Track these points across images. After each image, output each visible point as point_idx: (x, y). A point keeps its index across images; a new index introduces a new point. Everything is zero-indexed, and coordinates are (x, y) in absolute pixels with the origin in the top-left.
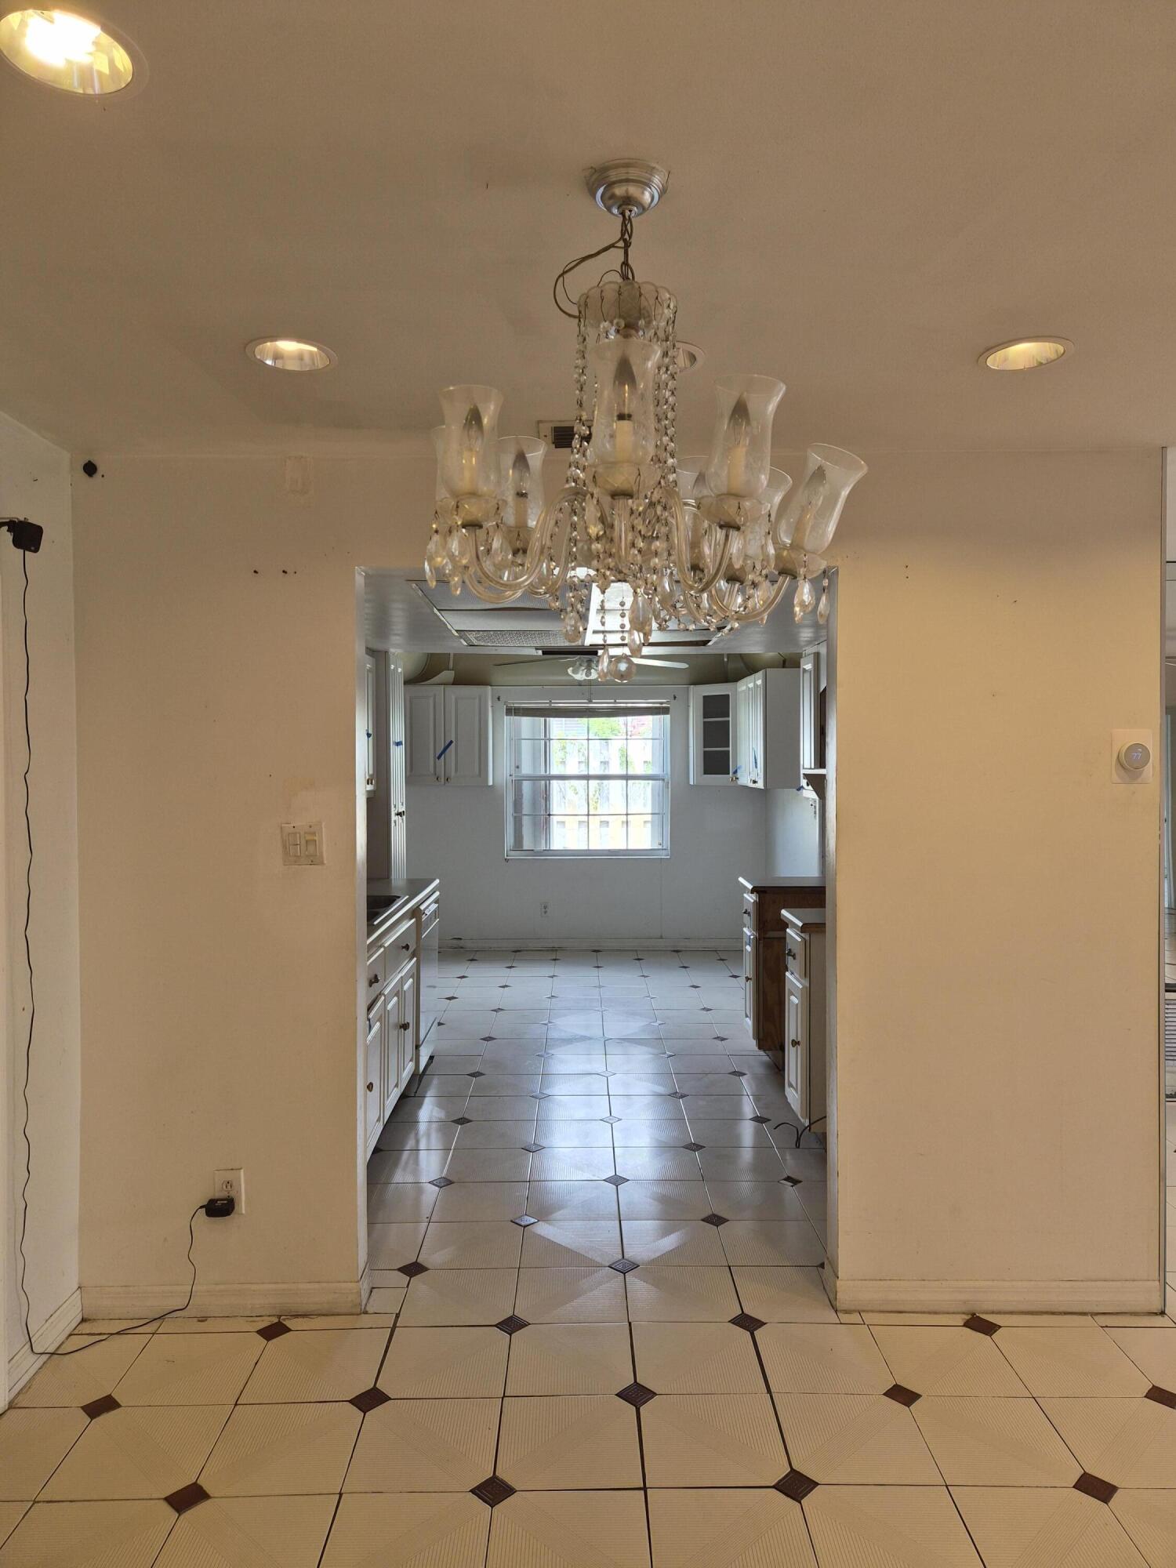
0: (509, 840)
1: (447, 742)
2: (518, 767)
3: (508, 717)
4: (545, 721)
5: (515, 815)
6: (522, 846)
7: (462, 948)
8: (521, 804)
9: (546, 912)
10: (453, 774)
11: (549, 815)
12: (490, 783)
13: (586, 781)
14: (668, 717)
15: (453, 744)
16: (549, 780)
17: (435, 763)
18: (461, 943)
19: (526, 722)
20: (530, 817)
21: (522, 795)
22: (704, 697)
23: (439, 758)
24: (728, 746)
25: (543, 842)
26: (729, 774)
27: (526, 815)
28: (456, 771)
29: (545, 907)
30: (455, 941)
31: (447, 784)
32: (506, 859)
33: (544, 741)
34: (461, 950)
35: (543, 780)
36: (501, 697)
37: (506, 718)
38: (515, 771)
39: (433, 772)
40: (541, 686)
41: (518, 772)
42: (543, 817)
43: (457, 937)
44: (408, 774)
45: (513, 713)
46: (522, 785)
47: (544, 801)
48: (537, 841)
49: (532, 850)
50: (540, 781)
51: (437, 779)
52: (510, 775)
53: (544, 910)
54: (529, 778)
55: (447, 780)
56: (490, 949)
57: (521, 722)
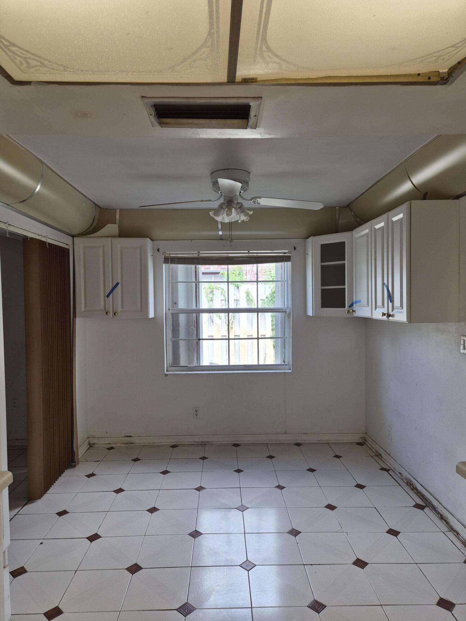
0: (168, 359)
1: (114, 284)
2: (176, 303)
3: (167, 265)
4: (196, 268)
5: (173, 339)
6: (179, 363)
7: (132, 443)
8: (178, 332)
9: (197, 415)
10: (120, 309)
11: (199, 339)
12: (151, 315)
13: (227, 314)
14: (288, 264)
15: (119, 286)
16: (199, 313)
17: (105, 301)
18: (131, 440)
19: (181, 268)
20: (186, 341)
21: (179, 324)
22: (322, 245)
23: (108, 296)
24: (345, 285)
25: (195, 359)
26: (345, 307)
27: (181, 340)
28: (122, 307)
29: (196, 411)
30: (126, 438)
31: (114, 318)
32: (165, 374)
33: (194, 283)
34: (131, 445)
35: (194, 313)
36: (159, 249)
37: (164, 265)
38: (173, 307)
39: (103, 308)
40: (190, 241)
41: (175, 307)
42: (193, 341)
43: (128, 435)
44: (83, 309)
45: (170, 262)
46: (178, 317)
47: (195, 328)
48: (190, 360)
49: (187, 366)
50: (192, 314)
51: (107, 313)
52: (169, 310)
53: (195, 413)
54: (184, 311)
55: (115, 314)
56: (153, 444)
57: (177, 269)
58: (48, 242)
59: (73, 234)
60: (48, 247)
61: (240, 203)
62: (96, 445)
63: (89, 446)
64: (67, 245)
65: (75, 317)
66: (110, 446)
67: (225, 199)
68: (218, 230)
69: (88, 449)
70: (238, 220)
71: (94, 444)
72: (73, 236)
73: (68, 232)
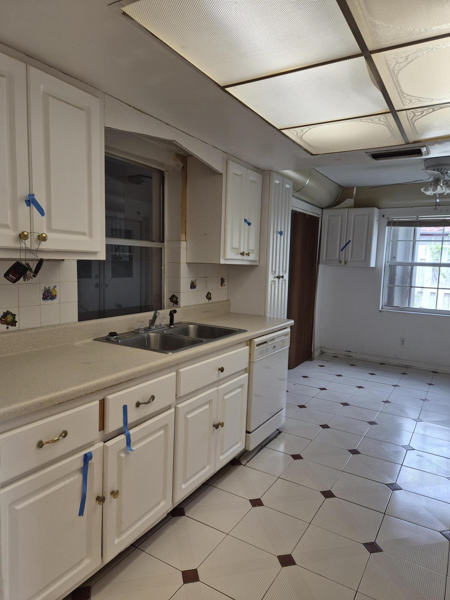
0: (383, 299)
1: (347, 241)
2: (394, 258)
3: (390, 227)
4: (415, 230)
5: (390, 285)
6: (392, 304)
7: (351, 356)
8: (394, 279)
9: (403, 344)
10: (349, 260)
11: (411, 287)
12: (373, 264)
13: (439, 267)
15: (351, 243)
16: (413, 266)
17: (340, 253)
18: (350, 354)
19: (402, 230)
20: (400, 287)
21: (395, 274)
23: (342, 250)
25: (407, 302)
27: (396, 286)
28: (351, 258)
31: (345, 265)
32: (380, 311)
33: (412, 242)
34: (350, 358)
35: (410, 266)
36: (384, 215)
37: (387, 228)
38: (391, 260)
39: (338, 258)
40: (411, 208)
41: (394, 260)
42: (407, 288)
43: (348, 350)
44: (324, 258)
45: (392, 225)
46: (395, 268)
47: (409, 278)
48: (402, 302)
49: (399, 307)
50: (408, 266)
51: (340, 262)
52: (388, 262)
53: (402, 342)
54: (400, 264)
55: (346, 263)
56: (366, 360)
57: (398, 231)
58: (308, 215)
59: (323, 207)
60: (307, 217)
61: (446, 180)
62: (325, 353)
63: (321, 353)
64: (318, 215)
65: (319, 264)
66: (335, 355)
67: (434, 179)
68: (437, 198)
69: (320, 354)
70: (444, 193)
71: (325, 352)
72: (322, 209)
73: (318, 205)
